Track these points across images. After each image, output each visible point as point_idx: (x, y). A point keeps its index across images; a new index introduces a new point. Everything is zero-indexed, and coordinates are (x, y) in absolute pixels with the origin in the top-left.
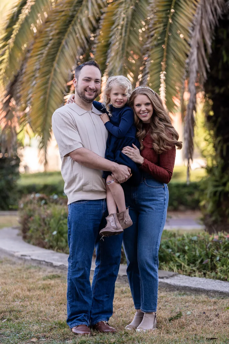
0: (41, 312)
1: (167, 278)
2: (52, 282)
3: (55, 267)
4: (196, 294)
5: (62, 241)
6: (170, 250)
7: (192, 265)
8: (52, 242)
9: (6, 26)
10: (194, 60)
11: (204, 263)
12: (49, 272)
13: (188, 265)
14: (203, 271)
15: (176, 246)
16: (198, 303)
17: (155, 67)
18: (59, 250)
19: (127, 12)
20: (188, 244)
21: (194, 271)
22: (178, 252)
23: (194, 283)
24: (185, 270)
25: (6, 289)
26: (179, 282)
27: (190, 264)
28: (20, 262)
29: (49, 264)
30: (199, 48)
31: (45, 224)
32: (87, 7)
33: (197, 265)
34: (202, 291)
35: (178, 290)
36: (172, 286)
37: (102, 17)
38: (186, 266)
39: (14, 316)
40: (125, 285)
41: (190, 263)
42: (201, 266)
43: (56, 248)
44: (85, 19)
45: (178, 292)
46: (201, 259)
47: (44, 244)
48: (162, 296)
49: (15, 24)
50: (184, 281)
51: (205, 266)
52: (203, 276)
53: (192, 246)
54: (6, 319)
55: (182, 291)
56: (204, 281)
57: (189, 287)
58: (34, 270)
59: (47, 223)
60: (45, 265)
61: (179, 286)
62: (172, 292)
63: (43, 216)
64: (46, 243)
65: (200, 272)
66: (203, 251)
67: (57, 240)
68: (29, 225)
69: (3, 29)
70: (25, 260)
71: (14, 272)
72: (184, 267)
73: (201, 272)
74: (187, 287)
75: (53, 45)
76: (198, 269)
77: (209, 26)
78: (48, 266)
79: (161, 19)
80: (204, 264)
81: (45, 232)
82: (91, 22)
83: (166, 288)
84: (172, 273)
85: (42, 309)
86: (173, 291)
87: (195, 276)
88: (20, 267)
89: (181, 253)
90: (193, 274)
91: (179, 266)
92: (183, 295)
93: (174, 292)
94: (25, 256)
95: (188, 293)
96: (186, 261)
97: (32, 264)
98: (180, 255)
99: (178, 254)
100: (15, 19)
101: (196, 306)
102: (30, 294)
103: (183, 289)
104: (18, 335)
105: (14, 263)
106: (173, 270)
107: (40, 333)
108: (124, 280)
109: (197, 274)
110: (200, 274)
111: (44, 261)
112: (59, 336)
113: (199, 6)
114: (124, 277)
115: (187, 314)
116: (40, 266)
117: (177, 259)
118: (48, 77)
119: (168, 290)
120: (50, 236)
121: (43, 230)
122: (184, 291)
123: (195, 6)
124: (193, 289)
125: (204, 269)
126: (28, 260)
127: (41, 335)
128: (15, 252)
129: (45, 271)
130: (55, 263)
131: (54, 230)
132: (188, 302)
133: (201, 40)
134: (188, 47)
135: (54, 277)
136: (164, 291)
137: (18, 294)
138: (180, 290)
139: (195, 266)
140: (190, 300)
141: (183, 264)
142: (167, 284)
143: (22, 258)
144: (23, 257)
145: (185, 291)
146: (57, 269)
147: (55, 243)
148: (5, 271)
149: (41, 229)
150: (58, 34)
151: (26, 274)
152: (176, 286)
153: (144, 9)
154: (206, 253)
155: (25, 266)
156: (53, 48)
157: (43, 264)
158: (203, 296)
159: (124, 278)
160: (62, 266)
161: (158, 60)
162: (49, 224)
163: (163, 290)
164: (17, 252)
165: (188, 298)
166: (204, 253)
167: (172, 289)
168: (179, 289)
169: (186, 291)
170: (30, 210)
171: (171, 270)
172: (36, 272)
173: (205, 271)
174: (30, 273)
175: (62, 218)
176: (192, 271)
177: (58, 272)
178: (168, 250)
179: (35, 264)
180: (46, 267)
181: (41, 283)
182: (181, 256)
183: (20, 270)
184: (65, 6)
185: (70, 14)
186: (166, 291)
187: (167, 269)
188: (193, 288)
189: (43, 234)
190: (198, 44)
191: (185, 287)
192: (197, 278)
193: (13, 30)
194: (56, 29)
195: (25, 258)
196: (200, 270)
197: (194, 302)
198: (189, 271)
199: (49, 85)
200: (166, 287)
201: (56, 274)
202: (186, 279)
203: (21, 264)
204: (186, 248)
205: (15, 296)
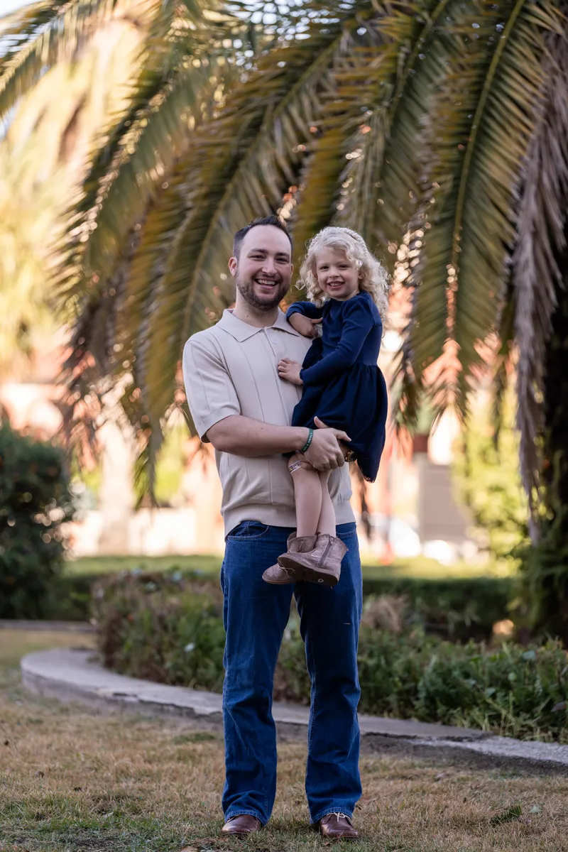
0: (189, 801)
1: (471, 740)
2: (199, 747)
3: (199, 717)
4: (543, 775)
5: (206, 667)
6: (473, 682)
7: (523, 715)
8: (182, 669)
9: (83, 177)
10: (527, 262)
11: (554, 710)
12: (184, 729)
13: (517, 715)
14: (550, 728)
15: (487, 674)
16: (552, 791)
17: (432, 272)
18: (199, 687)
19: (374, 148)
20: (515, 667)
21: (531, 729)
22: (491, 686)
23: (535, 751)
24: (508, 725)
25: (96, 758)
26: (500, 748)
27: (521, 713)
28: (112, 709)
29: (184, 710)
30: (535, 235)
31: (165, 628)
32: (272, 138)
33: (536, 715)
34: (555, 768)
35: (498, 765)
36: (483, 757)
37: (306, 161)
38: (510, 717)
39: (128, 806)
40: (371, 756)
41: (521, 710)
42: (548, 717)
43: (193, 682)
44: (268, 165)
45: (499, 769)
46: (547, 701)
47: (163, 673)
48: (463, 779)
49: (104, 175)
50: (512, 747)
51: (557, 718)
52: (552, 739)
53: (525, 673)
54: (112, 813)
55: (508, 767)
56: (556, 749)
57: (526, 759)
58: (149, 726)
59: (170, 626)
60: (173, 715)
61: (503, 757)
62: (485, 771)
63: (158, 612)
64: (167, 671)
65: (545, 730)
66: (552, 683)
67: (195, 665)
68: (123, 634)
69: (77, 184)
70: (125, 705)
71: (102, 728)
72: (506, 719)
73: (546, 732)
74: (521, 758)
75: (195, 220)
76: (539, 724)
77: (557, 186)
78: (181, 715)
79: (447, 165)
80: (554, 713)
81: (164, 647)
82: (280, 171)
83: (470, 763)
84: (479, 733)
85: (189, 796)
86: (487, 767)
87: (532, 740)
88: (113, 720)
89: (498, 689)
90: (529, 735)
91: (496, 718)
92: (513, 775)
93: (489, 771)
94: (125, 695)
95: (522, 772)
96: (511, 708)
97: (143, 713)
98: (496, 692)
99: (491, 691)
100: (103, 162)
101: (546, 798)
102: (155, 768)
103: (511, 765)
104: (149, 840)
105: (97, 712)
106: (479, 727)
107: (201, 838)
108: (369, 744)
109: (538, 734)
110: (545, 735)
111: (173, 705)
112: (246, 846)
113: (532, 136)
114: (369, 737)
115: (530, 812)
116: (161, 717)
117: (490, 701)
118: (183, 292)
119: (474, 766)
120: (179, 656)
121: (161, 643)
122: (512, 768)
123: (525, 137)
124: (536, 763)
125: (553, 725)
126: (132, 705)
127: (202, 842)
128: (97, 689)
129: (174, 727)
130: (199, 709)
131: (188, 641)
132: (528, 789)
133: (540, 218)
134: (508, 228)
135: (199, 738)
136: (465, 769)
137: (125, 769)
138: (504, 765)
139: (532, 717)
140: (530, 787)
141: (504, 712)
142: (473, 752)
143: (117, 700)
144: (119, 698)
145: (515, 769)
146: (203, 723)
147: (189, 671)
148: (79, 726)
149: (154, 641)
150: (206, 196)
151: (133, 733)
152: (494, 756)
153: (409, 141)
154: (558, 688)
155: (126, 718)
156: (196, 228)
157: (168, 711)
158: (560, 778)
159: (369, 741)
160: (218, 715)
161: (440, 258)
162: (175, 629)
163: (463, 766)
164: (104, 687)
165: (525, 782)
166: (553, 687)
167: (486, 763)
168: (502, 762)
169: (518, 767)
170: (124, 601)
171: (475, 725)
172: (154, 728)
173: (556, 729)
174: (139, 730)
175: (205, 615)
176: (525, 729)
177: (208, 729)
178: (466, 681)
179: (149, 713)
180: (177, 719)
181: (172, 749)
182: (500, 695)
183: (115, 725)
184: (222, 133)
185: (234, 151)
186: (471, 769)
187: (466, 723)
188: (535, 761)
189: (159, 652)
190: (534, 224)
191: (516, 759)
192: (538, 744)
193: (99, 186)
194: (201, 185)
195: (123, 700)
196: (544, 726)
197: (541, 790)
198: (517, 729)
199: (187, 311)
200: (469, 761)
201: (204, 733)
202: (514, 744)
203: (113, 714)
204: (512, 677)
205: (119, 772)
